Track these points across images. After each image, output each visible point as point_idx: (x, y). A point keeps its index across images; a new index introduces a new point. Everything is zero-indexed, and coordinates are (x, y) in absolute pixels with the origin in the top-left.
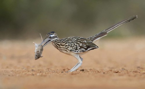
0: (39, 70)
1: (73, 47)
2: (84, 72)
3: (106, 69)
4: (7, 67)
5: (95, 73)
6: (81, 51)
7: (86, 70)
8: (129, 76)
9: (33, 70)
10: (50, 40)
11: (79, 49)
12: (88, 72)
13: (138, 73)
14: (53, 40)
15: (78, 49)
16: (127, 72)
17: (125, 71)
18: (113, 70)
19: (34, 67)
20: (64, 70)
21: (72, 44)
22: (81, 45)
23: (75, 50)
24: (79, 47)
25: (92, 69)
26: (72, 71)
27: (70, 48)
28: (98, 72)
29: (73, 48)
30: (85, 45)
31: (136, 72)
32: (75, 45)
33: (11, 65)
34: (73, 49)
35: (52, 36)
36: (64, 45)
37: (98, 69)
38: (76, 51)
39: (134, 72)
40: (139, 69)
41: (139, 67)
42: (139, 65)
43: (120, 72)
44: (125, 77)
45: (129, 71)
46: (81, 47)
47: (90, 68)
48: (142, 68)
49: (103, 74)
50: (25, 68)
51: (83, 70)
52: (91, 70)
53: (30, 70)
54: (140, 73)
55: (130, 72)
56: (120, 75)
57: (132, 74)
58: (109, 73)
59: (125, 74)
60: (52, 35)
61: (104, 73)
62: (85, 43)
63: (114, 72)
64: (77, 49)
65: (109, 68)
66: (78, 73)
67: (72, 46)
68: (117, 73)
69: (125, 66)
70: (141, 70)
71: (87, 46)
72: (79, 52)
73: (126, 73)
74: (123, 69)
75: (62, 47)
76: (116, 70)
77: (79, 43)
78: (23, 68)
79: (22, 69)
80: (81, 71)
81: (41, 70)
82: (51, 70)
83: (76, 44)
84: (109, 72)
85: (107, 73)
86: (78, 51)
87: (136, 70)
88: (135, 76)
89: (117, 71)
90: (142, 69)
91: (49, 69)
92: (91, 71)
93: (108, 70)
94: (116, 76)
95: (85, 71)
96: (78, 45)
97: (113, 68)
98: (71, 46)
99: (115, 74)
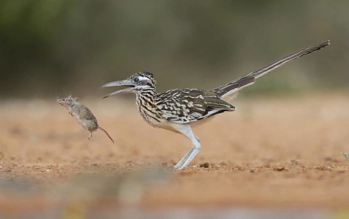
0: (108, 164)
1: (174, 110)
2: (208, 170)
3: (257, 163)
4: (40, 159)
5: (231, 171)
6: (192, 118)
7: (212, 165)
8: (308, 177)
9: (95, 165)
10: (134, 86)
11: (188, 113)
12: (217, 168)
13: (328, 171)
14: (139, 87)
15: (185, 114)
16: (303, 170)
17: (298, 167)
18: (272, 165)
19: (98, 158)
20: (165, 164)
21: (170, 106)
22: (191, 104)
23: (178, 118)
24: (188, 111)
25: (226, 162)
26: (182, 168)
27: (167, 115)
28: (240, 169)
29: (172, 114)
30: (201, 106)
31: (323, 169)
32: (177, 107)
33: (48, 154)
34: (173, 116)
35: (141, 78)
36: (155, 106)
37: (239, 163)
38: (180, 120)
39: (318, 168)
40: (328, 162)
41: (328, 159)
42: (329, 154)
43: (287, 168)
44: (298, 180)
45: (307, 166)
46: (192, 110)
47: (221, 161)
48: (336, 161)
49: (250, 173)
50: (78, 162)
51: (206, 166)
52: (223, 164)
53: (90, 164)
54: (331, 170)
55: (310, 169)
56: (287, 177)
57: (313, 173)
58: (263, 171)
59: (299, 173)
60: (143, 76)
61: (252, 171)
62: (201, 101)
63: (274, 170)
64: (182, 115)
65: (264, 160)
66: (195, 172)
67: (171, 108)
68: (281, 173)
69: (299, 157)
70: (333, 165)
71: (205, 106)
72: (188, 121)
73: (301, 171)
74: (295, 163)
75: (150, 108)
76: (278, 165)
77: (186, 101)
78: (75, 161)
79: (72, 163)
80: (201, 166)
81: (115, 166)
82: (136, 164)
83: (179, 105)
84: (264, 168)
85: (259, 171)
86: (185, 118)
87: (322, 164)
88: (321, 178)
89: (280, 168)
90: (336, 163)
91: (130, 162)
92: (224, 166)
93: (261, 164)
94: (279, 179)
95: (210, 166)
96: (184, 106)
97: (271, 161)
98: (169, 109)
99: (277, 173)
